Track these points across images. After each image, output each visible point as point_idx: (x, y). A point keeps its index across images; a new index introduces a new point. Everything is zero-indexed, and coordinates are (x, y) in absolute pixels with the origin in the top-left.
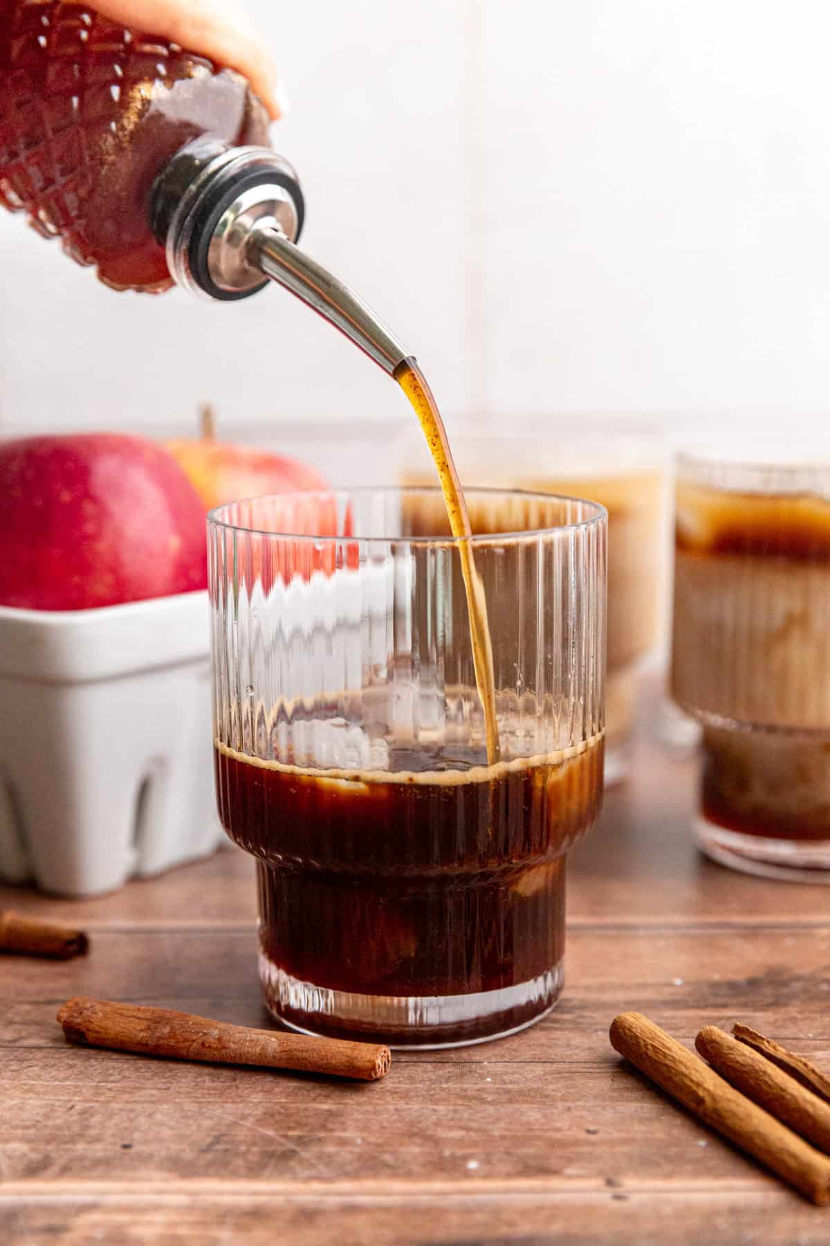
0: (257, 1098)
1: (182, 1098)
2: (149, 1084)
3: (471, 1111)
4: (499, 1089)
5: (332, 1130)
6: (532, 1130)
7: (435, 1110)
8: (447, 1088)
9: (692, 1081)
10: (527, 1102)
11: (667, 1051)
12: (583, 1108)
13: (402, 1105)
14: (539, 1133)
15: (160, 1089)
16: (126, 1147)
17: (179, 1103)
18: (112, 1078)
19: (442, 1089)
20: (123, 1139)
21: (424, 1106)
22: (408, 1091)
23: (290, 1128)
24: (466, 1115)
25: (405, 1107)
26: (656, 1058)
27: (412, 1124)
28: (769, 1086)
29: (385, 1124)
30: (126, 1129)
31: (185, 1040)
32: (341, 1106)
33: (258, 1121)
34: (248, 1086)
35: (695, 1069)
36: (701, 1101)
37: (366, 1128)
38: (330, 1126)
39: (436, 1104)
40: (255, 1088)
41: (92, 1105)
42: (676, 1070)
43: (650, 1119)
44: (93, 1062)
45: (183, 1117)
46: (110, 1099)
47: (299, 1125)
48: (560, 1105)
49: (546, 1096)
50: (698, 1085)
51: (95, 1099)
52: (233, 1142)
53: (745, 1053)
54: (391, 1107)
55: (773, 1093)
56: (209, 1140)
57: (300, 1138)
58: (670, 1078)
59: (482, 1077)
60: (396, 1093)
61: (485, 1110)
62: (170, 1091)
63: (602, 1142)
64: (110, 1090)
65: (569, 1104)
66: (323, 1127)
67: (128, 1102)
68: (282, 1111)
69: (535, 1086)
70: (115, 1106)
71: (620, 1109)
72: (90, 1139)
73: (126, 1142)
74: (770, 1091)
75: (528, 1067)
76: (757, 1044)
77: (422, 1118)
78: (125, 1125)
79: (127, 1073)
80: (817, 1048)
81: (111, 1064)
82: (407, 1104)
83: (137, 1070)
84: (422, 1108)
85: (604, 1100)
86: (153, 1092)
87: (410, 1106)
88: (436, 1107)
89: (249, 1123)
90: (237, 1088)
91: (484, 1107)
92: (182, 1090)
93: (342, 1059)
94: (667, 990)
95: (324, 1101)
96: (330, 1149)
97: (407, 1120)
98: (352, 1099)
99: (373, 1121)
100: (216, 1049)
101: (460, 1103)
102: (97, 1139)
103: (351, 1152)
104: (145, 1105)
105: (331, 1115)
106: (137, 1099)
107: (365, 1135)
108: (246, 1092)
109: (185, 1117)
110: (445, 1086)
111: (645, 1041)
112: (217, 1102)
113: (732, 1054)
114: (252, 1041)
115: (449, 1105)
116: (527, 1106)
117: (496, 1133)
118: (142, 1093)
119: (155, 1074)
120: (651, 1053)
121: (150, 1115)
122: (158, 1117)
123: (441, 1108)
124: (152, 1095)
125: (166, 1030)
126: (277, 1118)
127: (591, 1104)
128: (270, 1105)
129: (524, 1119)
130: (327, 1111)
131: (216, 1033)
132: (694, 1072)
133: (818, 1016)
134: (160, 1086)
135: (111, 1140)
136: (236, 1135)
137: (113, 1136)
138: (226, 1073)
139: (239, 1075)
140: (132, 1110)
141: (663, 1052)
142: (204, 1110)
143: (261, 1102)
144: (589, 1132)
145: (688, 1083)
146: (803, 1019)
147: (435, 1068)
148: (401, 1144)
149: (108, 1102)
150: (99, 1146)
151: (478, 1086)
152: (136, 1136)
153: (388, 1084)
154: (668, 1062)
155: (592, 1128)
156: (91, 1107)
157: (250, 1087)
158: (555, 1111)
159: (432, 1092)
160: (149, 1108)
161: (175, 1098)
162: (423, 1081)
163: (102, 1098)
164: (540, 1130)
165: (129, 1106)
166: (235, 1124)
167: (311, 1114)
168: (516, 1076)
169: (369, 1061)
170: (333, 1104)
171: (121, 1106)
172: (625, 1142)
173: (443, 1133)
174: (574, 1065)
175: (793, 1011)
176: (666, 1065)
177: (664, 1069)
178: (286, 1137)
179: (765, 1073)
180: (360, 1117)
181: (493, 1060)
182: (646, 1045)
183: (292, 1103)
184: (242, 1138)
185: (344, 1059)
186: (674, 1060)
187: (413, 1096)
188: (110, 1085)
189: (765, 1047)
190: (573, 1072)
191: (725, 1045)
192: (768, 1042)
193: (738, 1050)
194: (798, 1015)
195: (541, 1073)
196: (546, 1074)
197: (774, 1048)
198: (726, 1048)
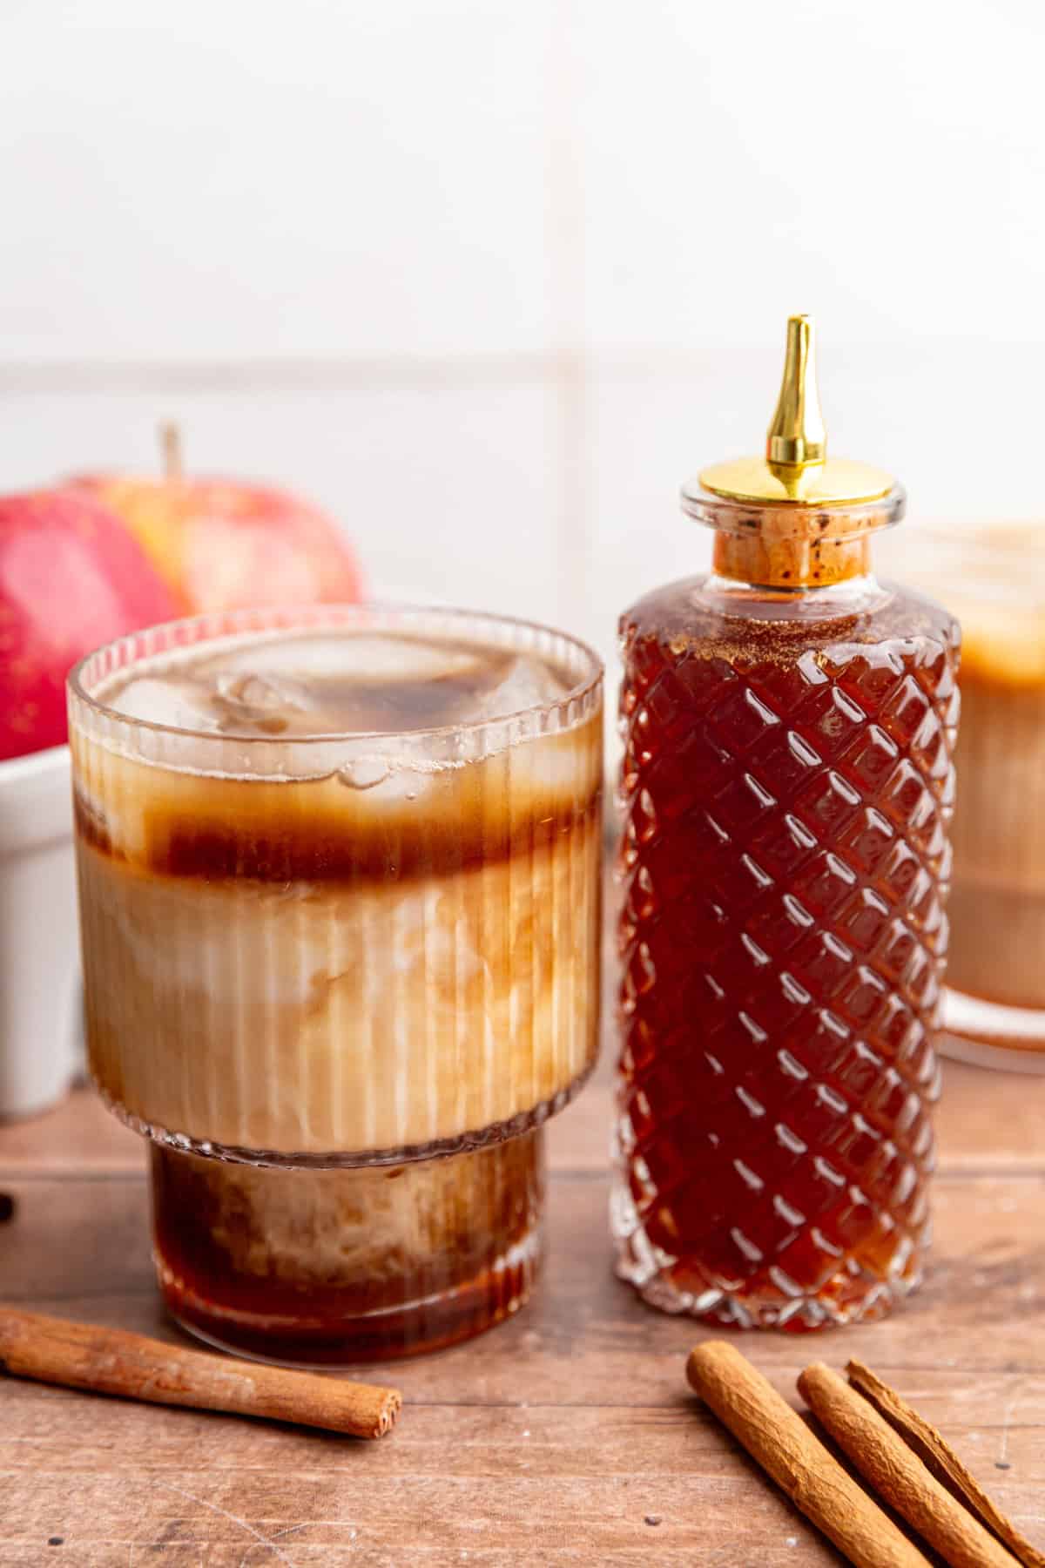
0: (226, 1462)
1: (130, 1463)
2: (87, 1437)
3: (500, 1485)
4: (537, 1449)
5: (319, 1516)
6: (575, 1518)
7: (453, 1485)
8: (471, 1448)
9: (785, 1452)
10: (572, 1472)
11: (755, 1406)
12: (644, 1482)
13: (411, 1475)
14: (585, 1523)
15: (100, 1447)
16: (55, 1542)
17: (125, 1471)
18: (39, 1429)
19: (466, 1450)
20: (52, 1529)
21: (440, 1477)
22: (421, 1452)
23: (266, 1514)
24: (493, 1493)
25: (417, 1477)
26: (741, 1414)
27: (424, 1506)
28: (883, 1465)
29: (388, 1506)
30: (56, 1512)
31: (135, 1377)
32: (332, 1476)
33: (225, 1500)
34: (214, 1443)
35: (790, 1435)
36: (794, 1482)
37: (362, 1514)
38: (317, 1509)
39: (455, 1474)
40: (224, 1446)
41: (12, 1472)
42: (765, 1434)
43: (729, 1501)
44: (16, 1402)
45: (129, 1494)
46: (36, 1464)
47: (280, 1508)
48: (616, 1476)
49: (598, 1462)
50: (792, 1459)
51: (18, 1463)
52: (192, 1537)
53: (856, 1411)
54: (397, 1479)
55: (886, 1475)
56: (161, 1532)
57: (278, 1529)
58: (757, 1444)
59: (518, 1430)
60: (405, 1455)
61: (518, 1484)
62: (114, 1451)
63: (663, 1539)
64: (37, 1448)
65: (627, 1475)
66: (308, 1512)
67: (58, 1469)
68: (258, 1484)
69: (585, 1445)
70: (43, 1474)
71: (692, 1484)
72: (7, 1530)
73: (54, 1535)
74: (883, 1471)
75: (579, 1414)
76: (874, 1394)
77: (436, 1497)
78: (55, 1506)
79: (60, 1420)
80: (959, 1384)
81: (39, 1405)
82: (418, 1473)
83: (73, 1414)
84: (438, 1481)
85: (673, 1469)
86: (93, 1452)
87: (422, 1477)
88: (454, 1479)
89: (213, 1504)
90: (201, 1445)
91: (517, 1479)
92: (129, 1450)
93: (336, 1411)
95: (312, 1468)
96: (316, 1547)
97: (417, 1499)
98: (348, 1465)
99: (373, 1501)
100: (175, 1390)
101: (487, 1472)
102: (19, 1531)
103: (343, 1552)
104: (83, 1474)
105: (318, 1492)
106: (74, 1463)
107: (361, 1524)
108: (212, 1451)
109: (133, 1493)
110: (469, 1444)
111: (728, 1388)
112: (174, 1470)
113: (840, 1410)
114: (220, 1381)
115: (472, 1475)
116: (572, 1478)
117: (529, 1523)
118: (78, 1453)
119: (97, 1423)
120: (735, 1406)
121: (87, 1490)
122: (98, 1493)
123: (462, 1481)
124: (90, 1457)
125: (110, 1361)
126: (250, 1496)
127: (653, 1475)
128: (242, 1475)
129: (567, 1499)
130: (316, 1484)
131: (174, 1368)
132: (787, 1440)
133: (962, 1329)
134: (101, 1441)
135: (35, 1529)
136: (195, 1524)
137: (38, 1524)
138: (188, 1421)
139: (205, 1423)
140: (64, 1481)
141: (751, 1407)
142: (157, 1482)
143: (231, 1470)
144: (648, 1521)
145: (780, 1454)
146: (945, 1335)
147: (459, 1413)
148: (407, 1540)
149: (35, 1468)
150: (20, 1541)
151: (513, 1445)
152: (68, 1524)
153: (397, 1441)
154: (756, 1422)
155: (652, 1515)
156: (12, 1477)
157: (217, 1445)
158: (608, 1487)
159: (451, 1455)
160: (86, 1478)
161: (119, 1462)
162: (441, 1436)
163: (26, 1463)
164: (586, 1518)
165: (61, 1475)
166: (195, 1506)
167: (295, 1488)
168: (563, 1428)
169: (370, 1416)
170: (324, 1472)
171: (49, 1474)
172: (694, 1538)
173: (462, 1523)
174: (639, 1410)
176: (753, 1426)
177: (750, 1430)
178: (259, 1526)
179: (879, 1444)
180: (358, 1495)
181: (535, 1400)
182: (729, 1394)
183: (271, 1471)
184: (204, 1528)
185: (340, 1412)
186: (763, 1418)
187: (427, 1462)
188: (38, 1441)
189: (884, 1400)
190: (636, 1423)
191: (832, 1395)
192: (888, 1393)
193: (847, 1404)
194: (939, 1329)
195: (595, 1423)
196: (601, 1425)
197: (896, 1403)
198: (832, 1400)
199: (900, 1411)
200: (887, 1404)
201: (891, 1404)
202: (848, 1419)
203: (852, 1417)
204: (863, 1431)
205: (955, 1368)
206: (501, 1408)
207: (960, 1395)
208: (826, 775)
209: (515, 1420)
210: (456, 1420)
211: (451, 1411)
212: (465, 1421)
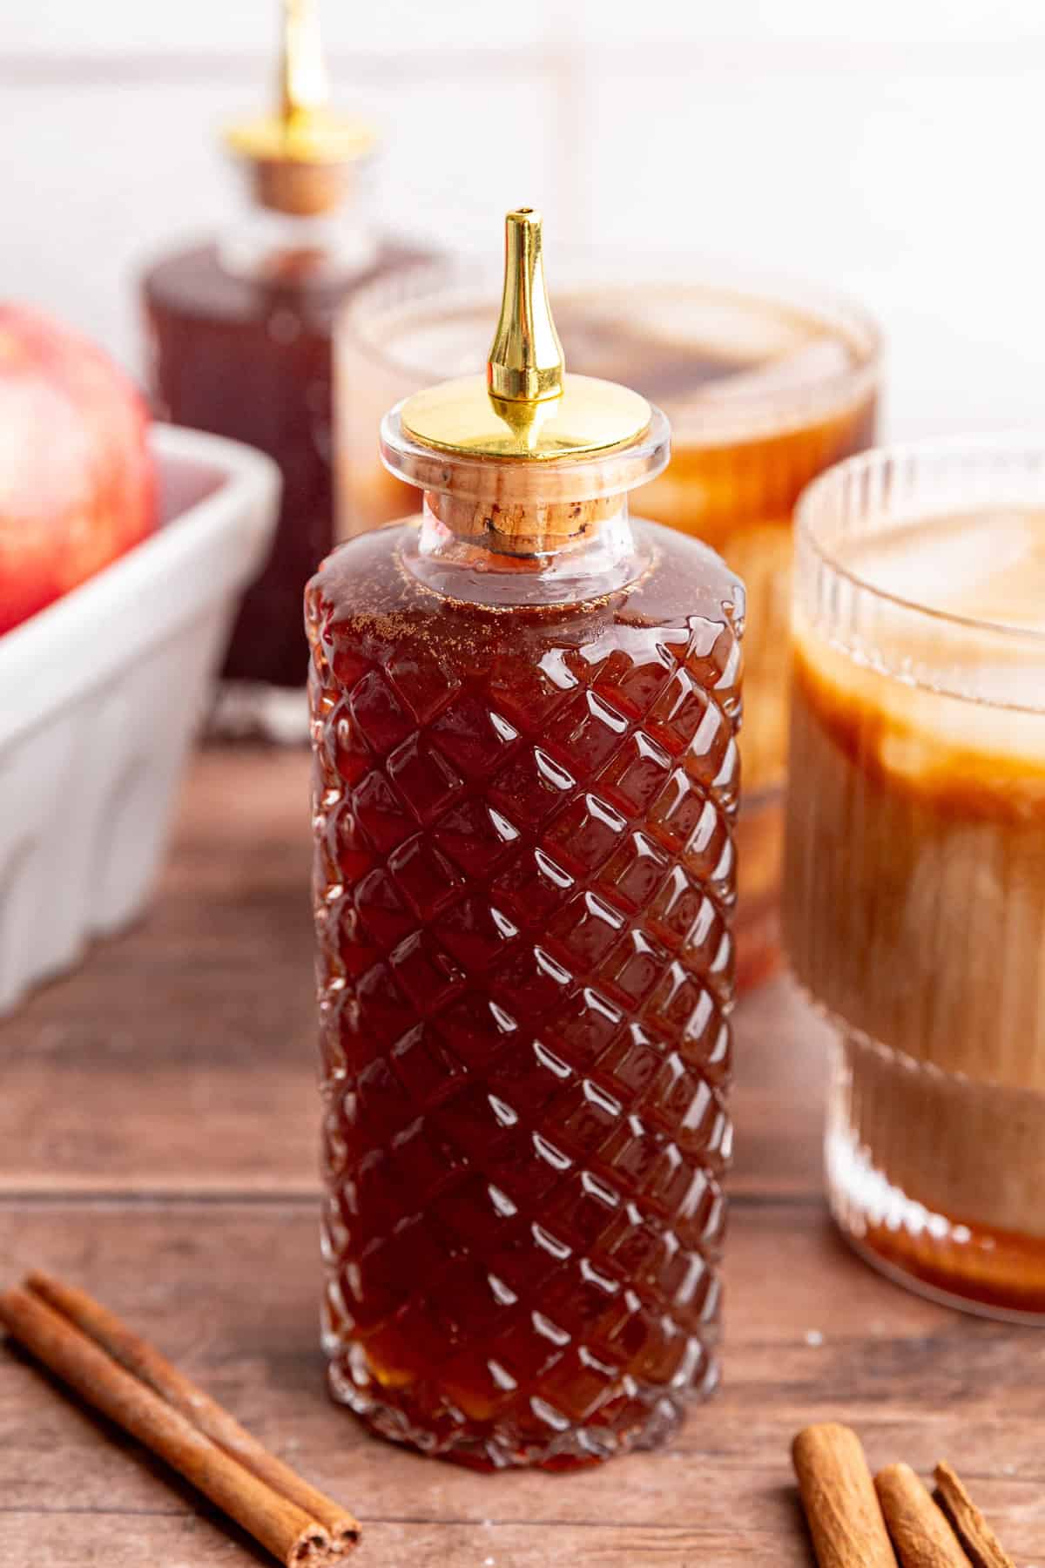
35: (859, 1557)
53: (926, 1532)
59: (478, 1556)
75: (557, 1534)
76: (956, 1511)
80: (1017, 1499)
94: (797, 1356)
111: (818, 1484)
113: (909, 1528)
133: (1024, 1423)
146: (1004, 1431)
147: (408, 1533)
168: (534, 1555)
174: (629, 1530)
175: (987, 1412)
181: (501, 1517)
189: (965, 1521)
190: (623, 1548)
191: (905, 1507)
192: (972, 1512)
193: (918, 1522)
194: (997, 1422)
195: (573, 1548)
196: (580, 1551)
197: (977, 1525)
198: (902, 1514)
199: (979, 1537)
200: (966, 1525)
201: (971, 1525)
202: (915, 1541)
203: (921, 1539)
204: (930, 1560)
205: (1013, 1478)
206: (459, 1527)
207: (1018, 1513)
208: (582, 801)
209: (476, 1543)
210: (402, 1542)
211: (397, 1530)
212: (415, 1543)
